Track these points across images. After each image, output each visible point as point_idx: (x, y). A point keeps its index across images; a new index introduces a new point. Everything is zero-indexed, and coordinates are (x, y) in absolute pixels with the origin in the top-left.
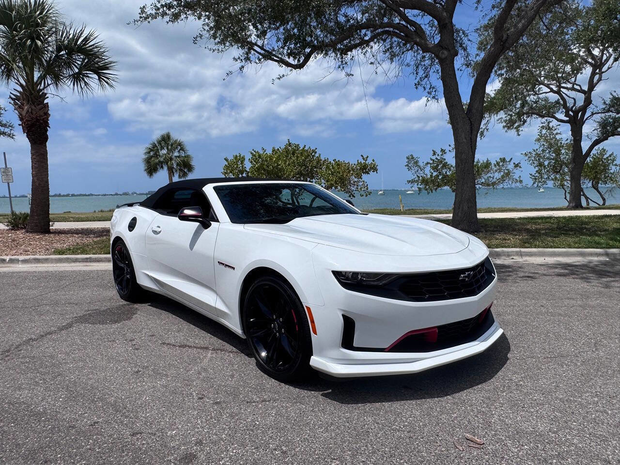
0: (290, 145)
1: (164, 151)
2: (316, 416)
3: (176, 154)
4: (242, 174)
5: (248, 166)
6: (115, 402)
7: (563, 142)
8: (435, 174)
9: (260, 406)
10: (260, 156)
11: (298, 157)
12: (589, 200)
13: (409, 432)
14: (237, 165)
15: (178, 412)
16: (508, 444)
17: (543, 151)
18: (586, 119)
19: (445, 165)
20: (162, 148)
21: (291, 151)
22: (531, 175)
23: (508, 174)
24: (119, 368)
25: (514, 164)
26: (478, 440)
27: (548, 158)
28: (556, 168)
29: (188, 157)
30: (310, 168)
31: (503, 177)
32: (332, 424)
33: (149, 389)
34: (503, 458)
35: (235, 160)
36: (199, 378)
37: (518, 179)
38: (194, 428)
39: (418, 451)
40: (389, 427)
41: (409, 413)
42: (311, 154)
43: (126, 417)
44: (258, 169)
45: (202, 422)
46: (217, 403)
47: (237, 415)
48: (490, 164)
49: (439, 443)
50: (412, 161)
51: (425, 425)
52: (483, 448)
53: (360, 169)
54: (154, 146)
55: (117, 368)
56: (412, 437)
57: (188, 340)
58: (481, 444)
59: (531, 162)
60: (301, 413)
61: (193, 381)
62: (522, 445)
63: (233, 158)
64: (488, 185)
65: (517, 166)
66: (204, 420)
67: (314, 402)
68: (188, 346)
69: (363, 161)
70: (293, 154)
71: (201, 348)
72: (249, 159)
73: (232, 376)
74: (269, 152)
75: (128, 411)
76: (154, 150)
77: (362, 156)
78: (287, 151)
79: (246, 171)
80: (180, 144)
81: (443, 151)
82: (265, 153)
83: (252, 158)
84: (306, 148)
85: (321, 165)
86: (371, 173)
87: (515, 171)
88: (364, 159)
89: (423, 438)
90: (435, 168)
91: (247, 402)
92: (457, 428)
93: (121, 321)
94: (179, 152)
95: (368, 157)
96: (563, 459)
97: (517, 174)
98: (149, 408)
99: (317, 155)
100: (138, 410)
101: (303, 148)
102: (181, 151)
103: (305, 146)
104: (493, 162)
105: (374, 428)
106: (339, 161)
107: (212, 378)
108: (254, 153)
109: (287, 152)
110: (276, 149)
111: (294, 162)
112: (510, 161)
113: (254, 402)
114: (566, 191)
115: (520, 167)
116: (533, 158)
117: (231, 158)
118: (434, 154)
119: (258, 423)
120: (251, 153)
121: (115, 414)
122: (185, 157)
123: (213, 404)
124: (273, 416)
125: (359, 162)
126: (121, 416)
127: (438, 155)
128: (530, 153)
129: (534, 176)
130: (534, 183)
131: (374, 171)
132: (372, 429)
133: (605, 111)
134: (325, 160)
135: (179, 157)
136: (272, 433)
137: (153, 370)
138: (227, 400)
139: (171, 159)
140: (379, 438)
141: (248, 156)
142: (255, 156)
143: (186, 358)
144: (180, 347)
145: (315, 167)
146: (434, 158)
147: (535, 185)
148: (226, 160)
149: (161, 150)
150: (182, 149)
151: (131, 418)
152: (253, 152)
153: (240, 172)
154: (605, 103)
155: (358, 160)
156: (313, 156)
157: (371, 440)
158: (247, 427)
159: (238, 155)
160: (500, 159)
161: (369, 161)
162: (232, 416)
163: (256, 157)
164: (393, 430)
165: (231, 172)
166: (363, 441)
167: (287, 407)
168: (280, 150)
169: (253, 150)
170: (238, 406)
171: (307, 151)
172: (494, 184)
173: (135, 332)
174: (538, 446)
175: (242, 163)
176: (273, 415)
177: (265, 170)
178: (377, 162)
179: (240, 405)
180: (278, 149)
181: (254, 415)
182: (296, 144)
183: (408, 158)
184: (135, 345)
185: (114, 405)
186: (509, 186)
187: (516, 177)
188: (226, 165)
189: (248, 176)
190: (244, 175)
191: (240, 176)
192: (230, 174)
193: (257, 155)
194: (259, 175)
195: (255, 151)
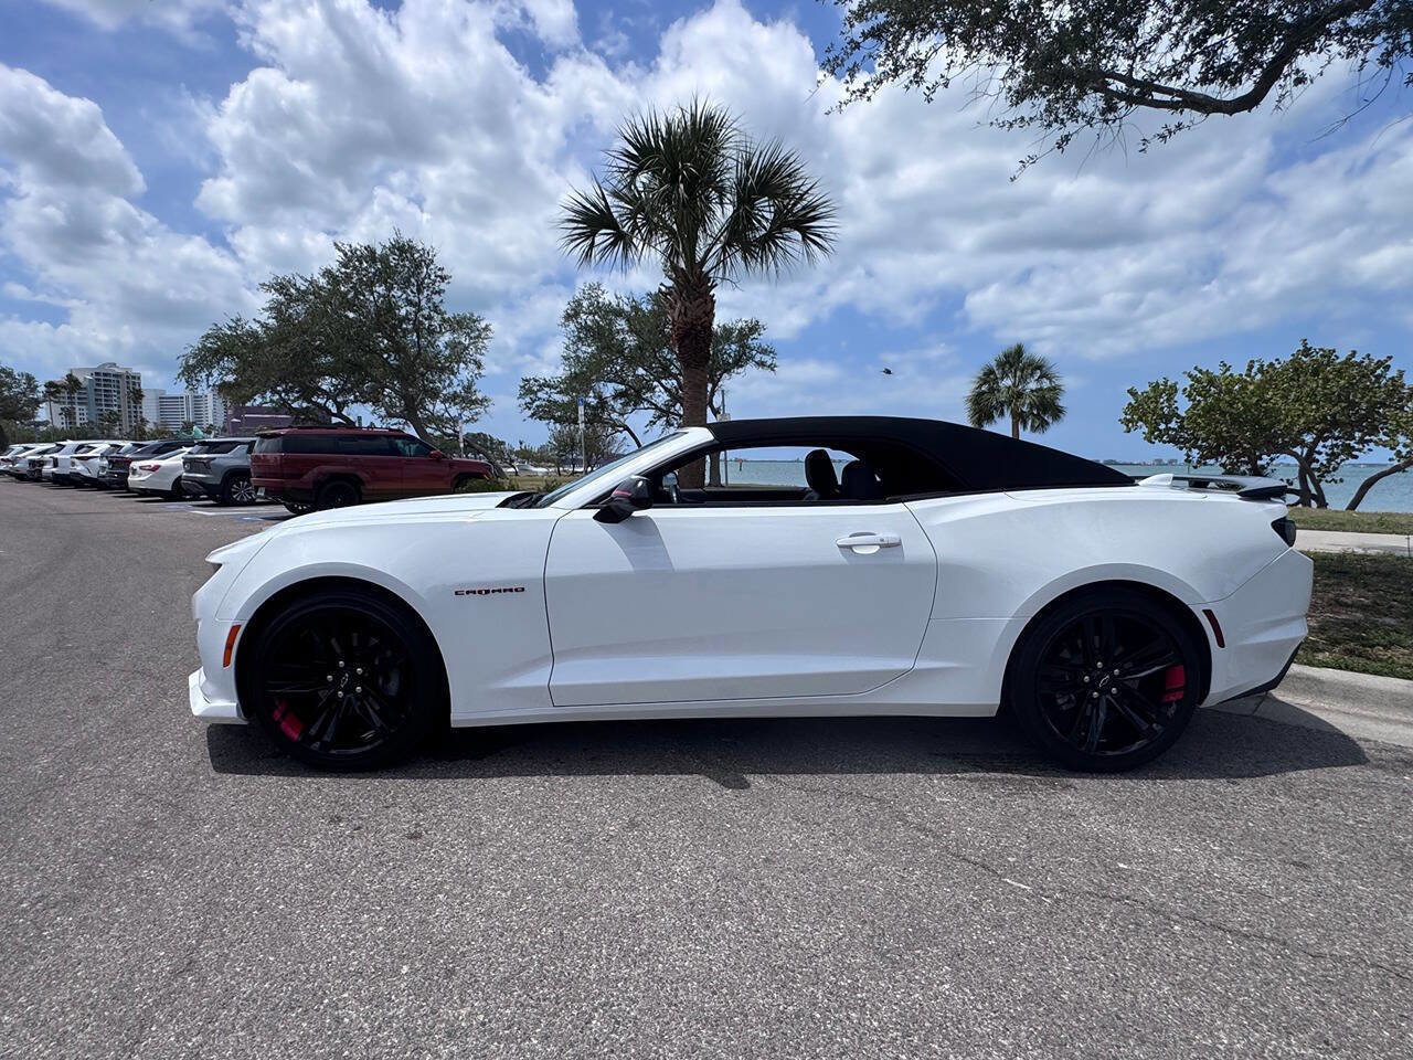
0: (1307, 351)
1: (1008, 382)
3: (1033, 385)
4: (1166, 424)
5: (1183, 405)
10: (1211, 381)
11: (1326, 380)
14: (1157, 402)
20: (1005, 376)
21: (1311, 368)
29: (1055, 389)
30: (1364, 406)
35: (1152, 394)
42: (1373, 372)
44: (1209, 410)
54: (990, 372)
63: (1148, 389)
70: (1315, 373)
72: (1186, 389)
74: (1240, 371)
76: (989, 379)
78: (1296, 367)
79: (1178, 416)
80: (1039, 367)
82: (1228, 374)
83: (1192, 386)
84: (1357, 359)
85: (1401, 399)
94: (1039, 380)
99: (1391, 373)
101: (1348, 359)
102: (1042, 379)
103: (1354, 353)
108: (1199, 375)
109: (1296, 370)
110: (1266, 364)
111: (1312, 394)
117: (1143, 388)
120: (1190, 376)
122: (1050, 390)
135: (1037, 391)
139: (1021, 395)
141: (1185, 383)
142: (1198, 381)
145: (1383, 405)
148: (1132, 392)
149: (1002, 379)
150: (1045, 375)
152: (1195, 373)
153: (1162, 419)
156: (1378, 377)
159: (1161, 381)
163: (1204, 384)
165: (1141, 419)
168: (1278, 366)
169: (1196, 368)
171: (1359, 364)
175: (1169, 399)
177: (1223, 413)
180: (1271, 365)
182: (1327, 348)
188: (1130, 404)
189: (1181, 427)
190: (1173, 425)
191: (1162, 426)
192: (1140, 423)
193: (1204, 378)
194: (1209, 424)
195: (1200, 371)
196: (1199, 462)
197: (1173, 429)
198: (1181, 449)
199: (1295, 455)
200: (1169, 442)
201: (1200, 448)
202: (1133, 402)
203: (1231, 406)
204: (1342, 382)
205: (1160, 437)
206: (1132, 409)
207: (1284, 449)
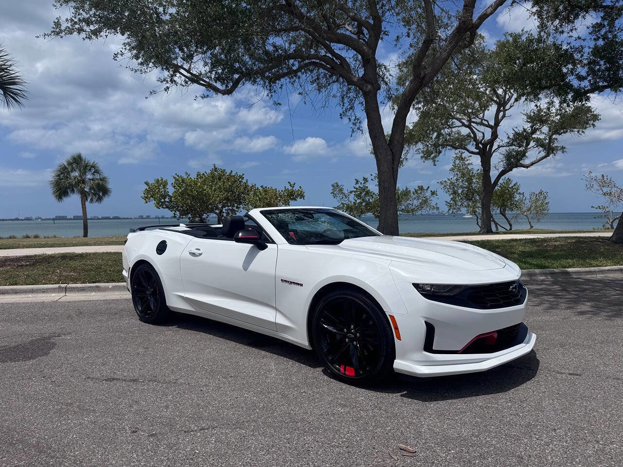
0: (216, 170)
1: (76, 174)
2: (257, 440)
3: (90, 176)
4: (164, 199)
5: (171, 190)
6: (38, 442)
7: (474, 172)
8: (358, 201)
9: (199, 434)
10: (183, 181)
11: (224, 182)
12: (498, 226)
13: (347, 448)
14: (159, 189)
15: (111, 447)
16: (437, 450)
17: (457, 180)
18: (494, 152)
19: (368, 193)
20: (73, 170)
21: (217, 176)
22: (446, 202)
23: (425, 201)
24: (39, 407)
25: (431, 191)
26: (411, 449)
27: (461, 187)
28: (469, 195)
29: (103, 179)
30: (237, 193)
31: (421, 203)
32: (273, 446)
33: (76, 427)
34: (433, 463)
35: (156, 185)
36: (130, 411)
37: (435, 206)
38: (130, 463)
39: (357, 464)
40: (329, 444)
41: (346, 429)
42: (238, 180)
43: (52, 458)
44: (182, 194)
45: (137, 455)
46: (152, 435)
47: (175, 445)
48: (410, 191)
49: (376, 455)
50: (337, 189)
51: (362, 440)
52: (415, 456)
53: (288, 195)
54: (64, 168)
55: (36, 407)
56: (350, 452)
57: (115, 373)
58: (414, 453)
59: (446, 190)
60: (241, 439)
61: (124, 415)
62: (450, 450)
63: (154, 182)
64: (408, 212)
65: (433, 193)
66: (140, 454)
67: (254, 426)
68: (116, 379)
69: (290, 188)
70: (220, 179)
71: (131, 381)
72: (172, 184)
73: (167, 407)
74: (193, 176)
75: (54, 451)
76: (64, 172)
77: (289, 183)
79: (169, 196)
80: (93, 167)
81: (365, 180)
82: (189, 177)
83: (175, 182)
84: (233, 174)
85: (248, 191)
86: (298, 199)
87: (432, 198)
88: (291, 185)
89: (360, 452)
90: (359, 196)
91: (185, 432)
92: (391, 439)
93: (36, 357)
94: (93, 174)
95: (295, 184)
96: (484, 459)
97: (434, 201)
98: (77, 447)
99: (244, 181)
100: (65, 449)
101: (230, 174)
102: (96, 174)
103: (232, 171)
104: (412, 190)
105: (315, 447)
106: (266, 187)
107: (144, 411)
108: (178, 178)
109: (213, 177)
110: (202, 173)
111: (220, 188)
112: (427, 189)
113: (192, 431)
114: (477, 217)
115: (437, 195)
116: (448, 187)
117: (152, 181)
118: (357, 182)
119: (197, 451)
120: (174, 178)
121: (39, 455)
122: (101, 179)
123: (149, 436)
124: (212, 444)
125: (286, 188)
126: (46, 457)
127: (361, 183)
128: (445, 181)
129: (449, 203)
130: (449, 210)
131: (301, 198)
132: (312, 448)
133: (509, 144)
134: (253, 186)
135: (92, 180)
136: (213, 460)
137: (78, 406)
138: (163, 431)
139: (84, 182)
140: (320, 455)
141: (171, 181)
142: (178, 180)
143: (115, 392)
144: (106, 380)
145: (243, 193)
146: (357, 186)
147: (451, 212)
149: (72, 171)
150: (97, 171)
151: (57, 458)
152: (176, 176)
153: (162, 197)
154: (509, 137)
155: (285, 187)
156: (240, 182)
157: (312, 457)
158: (186, 456)
159: (160, 179)
160: (419, 187)
161: (296, 188)
162: (170, 446)
163: (180, 182)
164: (333, 447)
165: (152, 197)
166: (304, 460)
167: (226, 433)
168: (206, 175)
169: (176, 174)
170: (175, 437)
171: (234, 176)
172: (413, 210)
173: (54, 368)
174: (462, 450)
175: (164, 187)
176: (213, 442)
177: (189, 195)
178: (304, 189)
179: (178, 435)
180: (204, 174)
181: (193, 444)
182: (223, 169)
183: (333, 186)
184: (54, 381)
185: (37, 446)
186: (427, 213)
187: (433, 204)
188: (146, 189)
189: (171, 201)
190: (167, 200)
191: (163, 200)
192: (152, 199)
193: (180, 179)
194: (183, 200)
195: (178, 176)
196: (180, 217)
197: (167, 202)
198: (172, 211)
199: (216, 213)
200: (166, 208)
201: (179, 211)
202: (148, 188)
203: (192, 192)
204: (230, 183)
205: (162, 206)
206: (147, 191)
207: (212, 211)
